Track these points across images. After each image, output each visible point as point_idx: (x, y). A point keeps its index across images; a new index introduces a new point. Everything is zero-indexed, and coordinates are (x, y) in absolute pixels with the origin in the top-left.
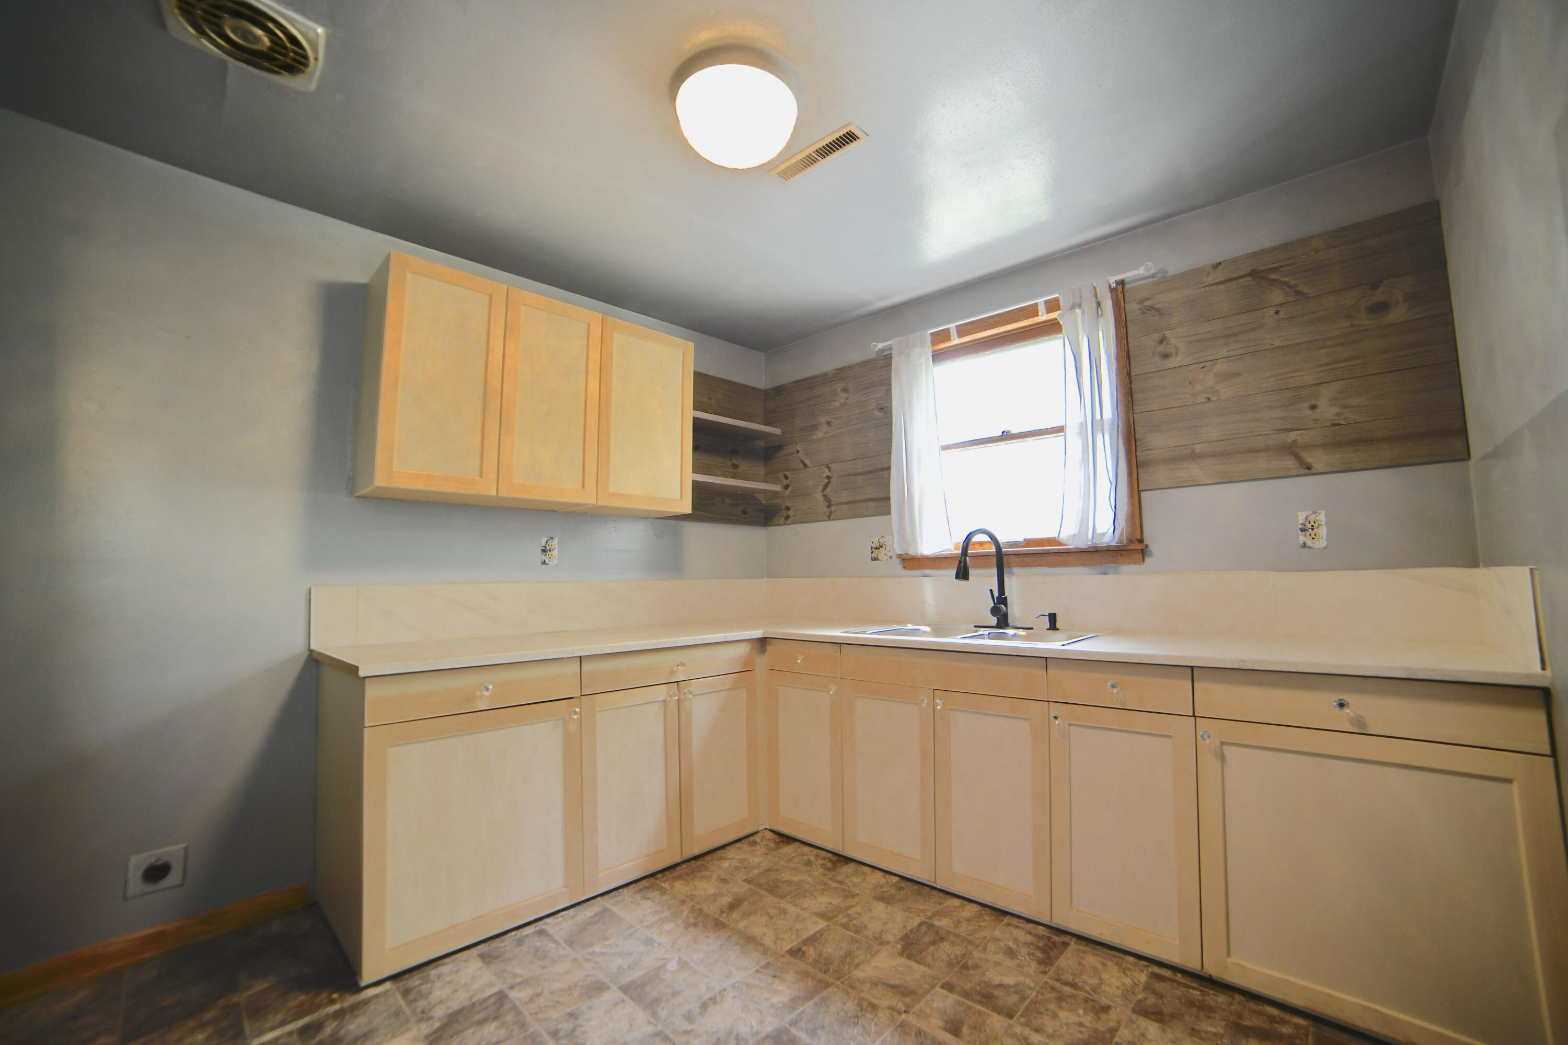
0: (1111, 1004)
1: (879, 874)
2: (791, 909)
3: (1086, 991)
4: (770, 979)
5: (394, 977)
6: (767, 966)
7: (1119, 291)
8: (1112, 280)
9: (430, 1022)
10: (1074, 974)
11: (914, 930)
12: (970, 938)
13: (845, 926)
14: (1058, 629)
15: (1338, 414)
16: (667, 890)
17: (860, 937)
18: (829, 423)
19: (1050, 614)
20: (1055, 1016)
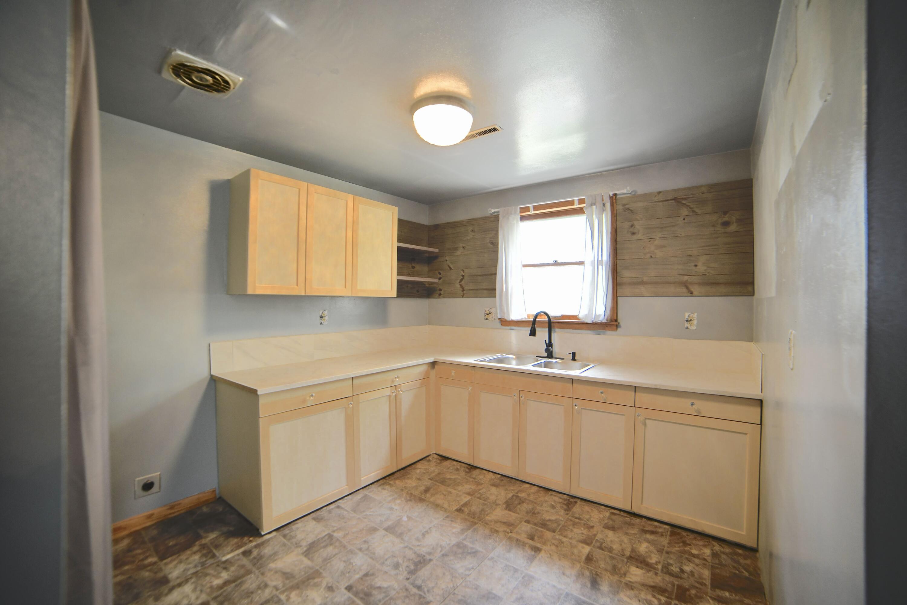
0: (595, 525)
1: (491, 474)
2: (453, 491)
3: (584, 521)
4: (450, 522)
5: (276, 530)
6: (447, 517)
7: (614, 199)
8: (611, 194)
9: (301, 548)
10: (579, 514)
11: (510, 499)
12: (535, 501)
13: (479, 498)
14: (576, 360)
15: (705, 270)
16: (393, 485)
17: (486, 502)
18: (463, 247)
19: (572, 353)
20: (572, 531)
